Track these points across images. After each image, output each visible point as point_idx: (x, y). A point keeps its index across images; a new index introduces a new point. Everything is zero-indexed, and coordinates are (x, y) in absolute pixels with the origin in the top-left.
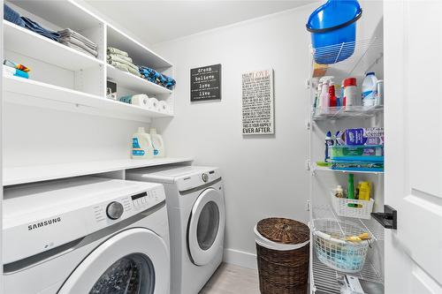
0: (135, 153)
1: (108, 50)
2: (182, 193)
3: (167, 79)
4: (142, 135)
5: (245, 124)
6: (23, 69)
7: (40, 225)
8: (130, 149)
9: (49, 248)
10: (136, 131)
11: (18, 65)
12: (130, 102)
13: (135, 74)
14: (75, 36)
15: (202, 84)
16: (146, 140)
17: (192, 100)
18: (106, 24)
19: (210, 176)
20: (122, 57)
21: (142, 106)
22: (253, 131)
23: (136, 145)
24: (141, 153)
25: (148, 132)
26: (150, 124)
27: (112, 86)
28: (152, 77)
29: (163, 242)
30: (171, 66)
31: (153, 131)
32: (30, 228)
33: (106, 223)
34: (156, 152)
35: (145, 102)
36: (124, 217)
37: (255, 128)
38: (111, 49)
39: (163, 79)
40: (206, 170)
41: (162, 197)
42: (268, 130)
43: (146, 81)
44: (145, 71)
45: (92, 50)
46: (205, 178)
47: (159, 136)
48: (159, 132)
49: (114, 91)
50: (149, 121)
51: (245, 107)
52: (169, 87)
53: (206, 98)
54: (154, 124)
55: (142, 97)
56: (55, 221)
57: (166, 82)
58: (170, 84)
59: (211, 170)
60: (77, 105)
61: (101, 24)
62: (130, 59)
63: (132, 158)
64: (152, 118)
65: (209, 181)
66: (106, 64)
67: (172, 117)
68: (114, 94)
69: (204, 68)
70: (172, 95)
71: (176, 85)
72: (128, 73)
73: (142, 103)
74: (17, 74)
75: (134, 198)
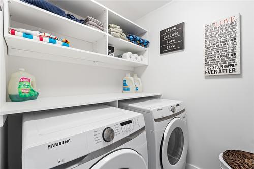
0: (124, 89)
1: (109, 26)
2: (157, 120)
3: (144, 40)
4: (129, 78)
5: (207, 66)
6: (66, 41)
7: (56, 145)
8: (122, 87)
9: (61, 164)
10: (125, 76)
11: (64, 40)
12: (122, 57)
13: (125, 39)
14: (92, 20)
15: (169, 40)
16: (131, 81)
17: (161, 52)
18: (108, 9)
19: (176, 107)
20: (117, 30)
21: (128, 60)
22: (216, 71)
23: (125, 84)
24: (128, 89)
25: (132, 76)
26: (133, 71)
27: (111, 49)
28: (134, 40)
29: (144, 160)
30: (146, 32)
31: (135, 75)
32: (49, 147)
33: (102, 145)
34: (137, 89)
35: (130, 57)
36: (115, 140)
37: (218, 70)
38: (111, 25)
39: (141, 41)
40: (174, 103)
41: (142, 125)
42: (234, 70)
43: (131, 43)
44: (131, 37)
45: (100, 27)
46: (173, 110)
47: (139, 78)
48: (138, 76)
49: (113, 52)
50: (132, 69)
51: (208, 52)
52: (145, 46)
53: (172, 50)
54: (135, 71)
55: (129, 54)
56: (66, 142)
57: (143, 43)
58: (145, 44)
59: (177, 103)
60: (94, 62)
61: (105, 10)
62: (121, 30)
63: (123, 92)
64: (134, 68)
65: (176, 111)
66: (107, 34)
67: (147, 66)
68: (113, 54)
69: (170, 28)
70: (147, 51)
71: (150, 44)
72: (121, 39)
73: (129, 58)
74: (63, 45)
75: (122, 124)
